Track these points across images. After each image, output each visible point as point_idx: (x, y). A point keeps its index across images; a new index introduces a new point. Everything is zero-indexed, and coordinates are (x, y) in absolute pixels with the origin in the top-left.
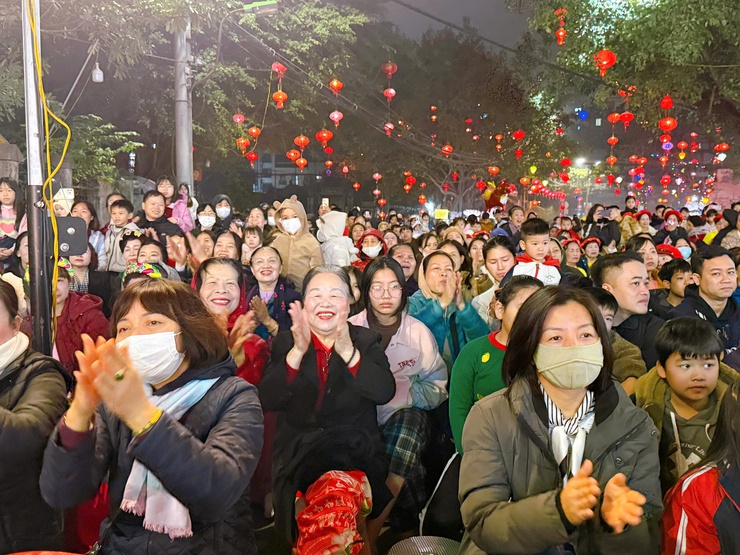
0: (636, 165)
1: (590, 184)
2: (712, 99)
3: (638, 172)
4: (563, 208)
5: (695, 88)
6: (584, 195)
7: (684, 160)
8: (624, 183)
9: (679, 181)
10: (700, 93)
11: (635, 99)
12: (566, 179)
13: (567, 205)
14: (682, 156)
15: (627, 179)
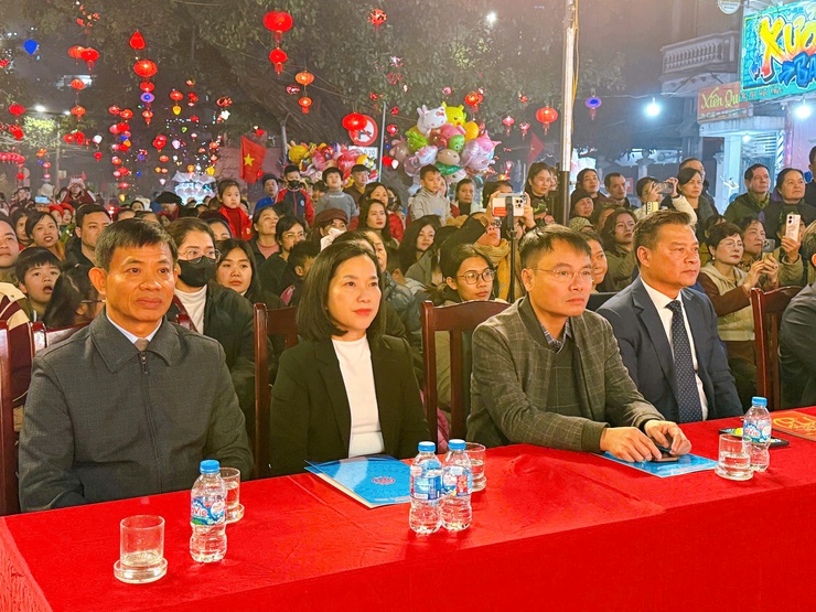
0: (118, 118)
1: (59, 144)
2: (193, 43)
3: (121, 129)
4: (22, 177)
5: (170, 25)
6: (52, 161)
7: (179, 116)
8: (105, 144)
9: (176, 144)
10: (178, 32)
11: (97, 31)
12: (18, 135)
13: (27, 173)
14: (177, 111)
15: (109, 138)
